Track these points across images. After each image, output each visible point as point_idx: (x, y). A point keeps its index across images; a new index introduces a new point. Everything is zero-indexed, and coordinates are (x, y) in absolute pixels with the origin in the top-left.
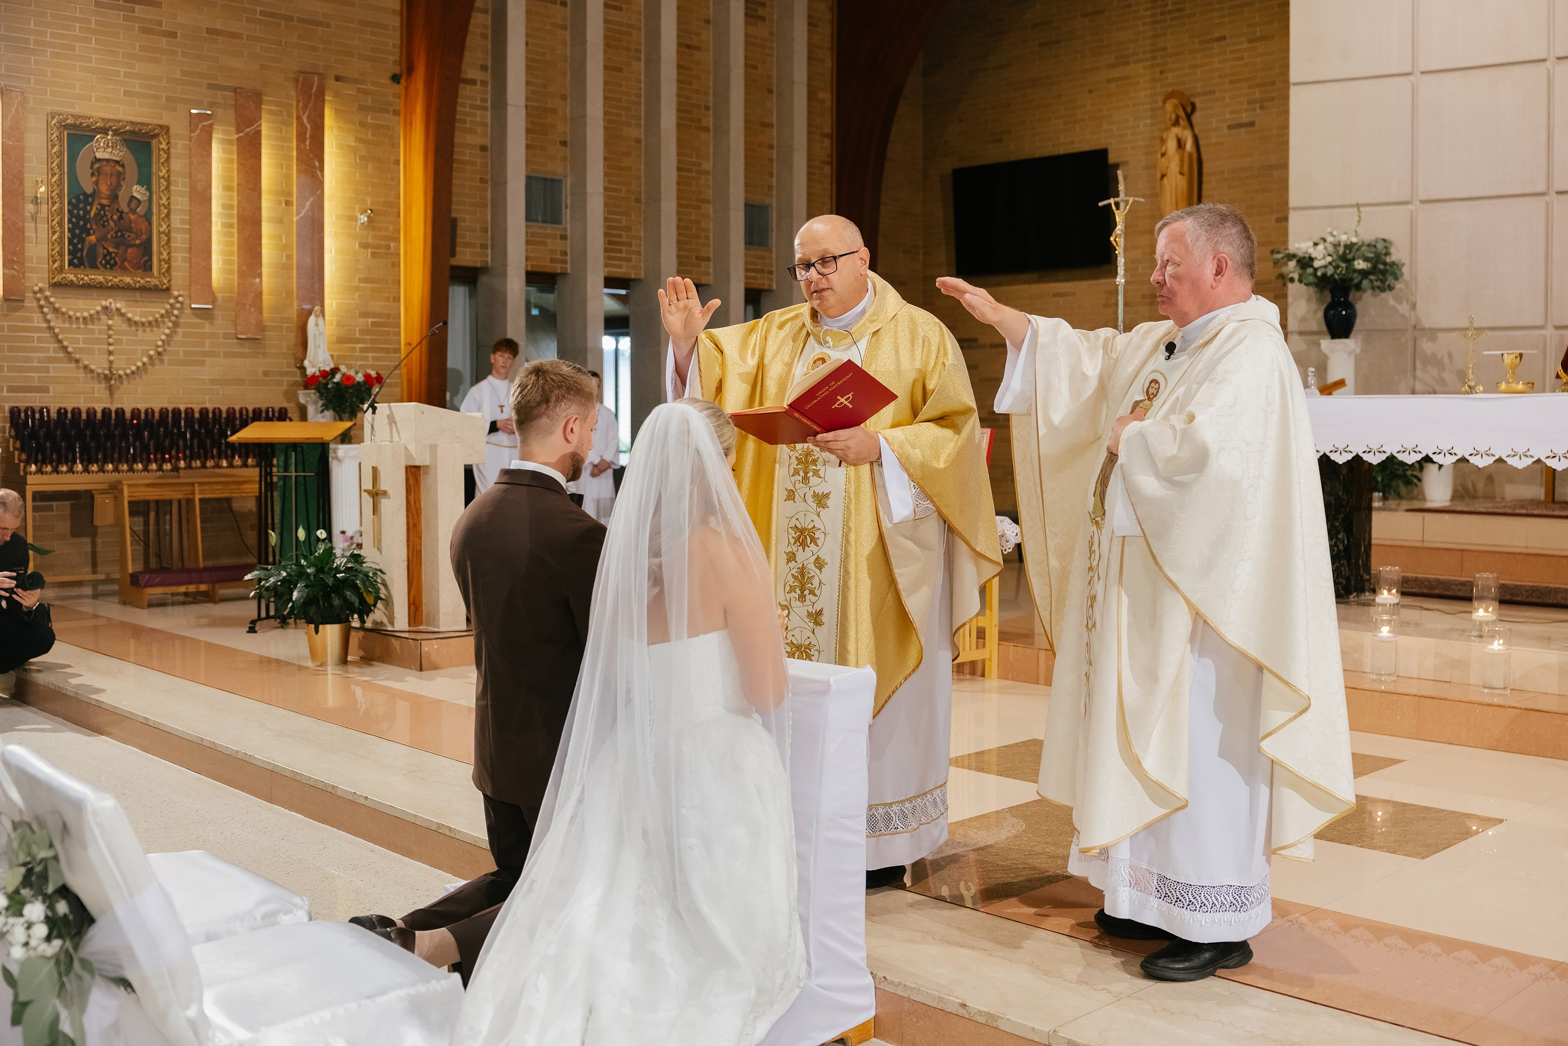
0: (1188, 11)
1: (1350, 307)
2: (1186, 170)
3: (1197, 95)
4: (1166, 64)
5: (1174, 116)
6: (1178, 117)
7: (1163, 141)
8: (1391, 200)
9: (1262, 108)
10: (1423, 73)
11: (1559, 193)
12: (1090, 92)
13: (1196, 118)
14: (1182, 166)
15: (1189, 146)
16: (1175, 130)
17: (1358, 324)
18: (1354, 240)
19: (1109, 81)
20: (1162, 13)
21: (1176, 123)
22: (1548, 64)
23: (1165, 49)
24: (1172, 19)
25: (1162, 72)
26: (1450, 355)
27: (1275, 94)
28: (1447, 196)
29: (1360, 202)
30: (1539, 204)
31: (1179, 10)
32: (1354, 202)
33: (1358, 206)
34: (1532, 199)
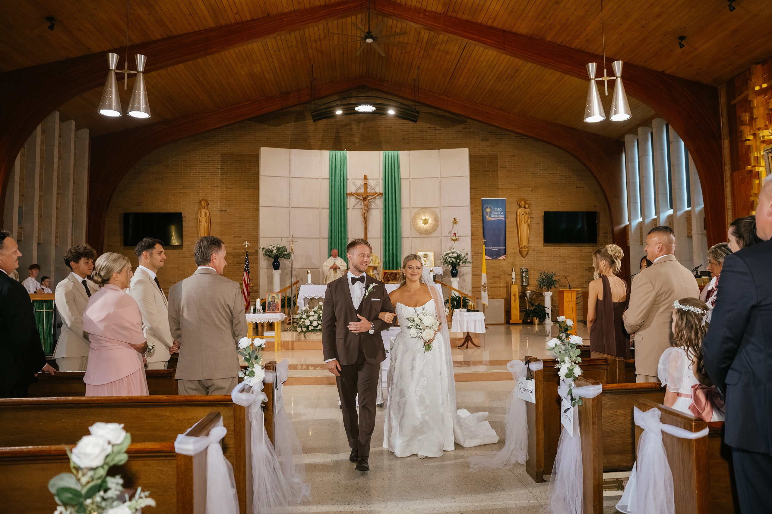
0: (207, 177)
1: (279, 262)
2: (207, 221)
3: (210, 201)
4: (200, 191)
5: (204, 206)
6: (205, 206)
7: (201, 212)
8: (285, 237)
9: (229, 207)
10: (292, 207)
11: (322, 238)
12: (173, 195)
13: (209, 206)
14: (206, 220)
15: (208, 215)
16: (203, 210)
17: (280, 267)
18: (281, 246)
19: (180, 193)
20: (198, 177)
21: (204, 208)
22: (320, 209)
23: (199, 186)
24: (202, 179)
25: (198, 193)
26: (299, 274)
27: (233, 204)
28: (298, 237)
29: (281, 237)
30: (318, 240)
31: (204, 177)
32: (280, 237)
33: (281, 238)
34: (317, 239)
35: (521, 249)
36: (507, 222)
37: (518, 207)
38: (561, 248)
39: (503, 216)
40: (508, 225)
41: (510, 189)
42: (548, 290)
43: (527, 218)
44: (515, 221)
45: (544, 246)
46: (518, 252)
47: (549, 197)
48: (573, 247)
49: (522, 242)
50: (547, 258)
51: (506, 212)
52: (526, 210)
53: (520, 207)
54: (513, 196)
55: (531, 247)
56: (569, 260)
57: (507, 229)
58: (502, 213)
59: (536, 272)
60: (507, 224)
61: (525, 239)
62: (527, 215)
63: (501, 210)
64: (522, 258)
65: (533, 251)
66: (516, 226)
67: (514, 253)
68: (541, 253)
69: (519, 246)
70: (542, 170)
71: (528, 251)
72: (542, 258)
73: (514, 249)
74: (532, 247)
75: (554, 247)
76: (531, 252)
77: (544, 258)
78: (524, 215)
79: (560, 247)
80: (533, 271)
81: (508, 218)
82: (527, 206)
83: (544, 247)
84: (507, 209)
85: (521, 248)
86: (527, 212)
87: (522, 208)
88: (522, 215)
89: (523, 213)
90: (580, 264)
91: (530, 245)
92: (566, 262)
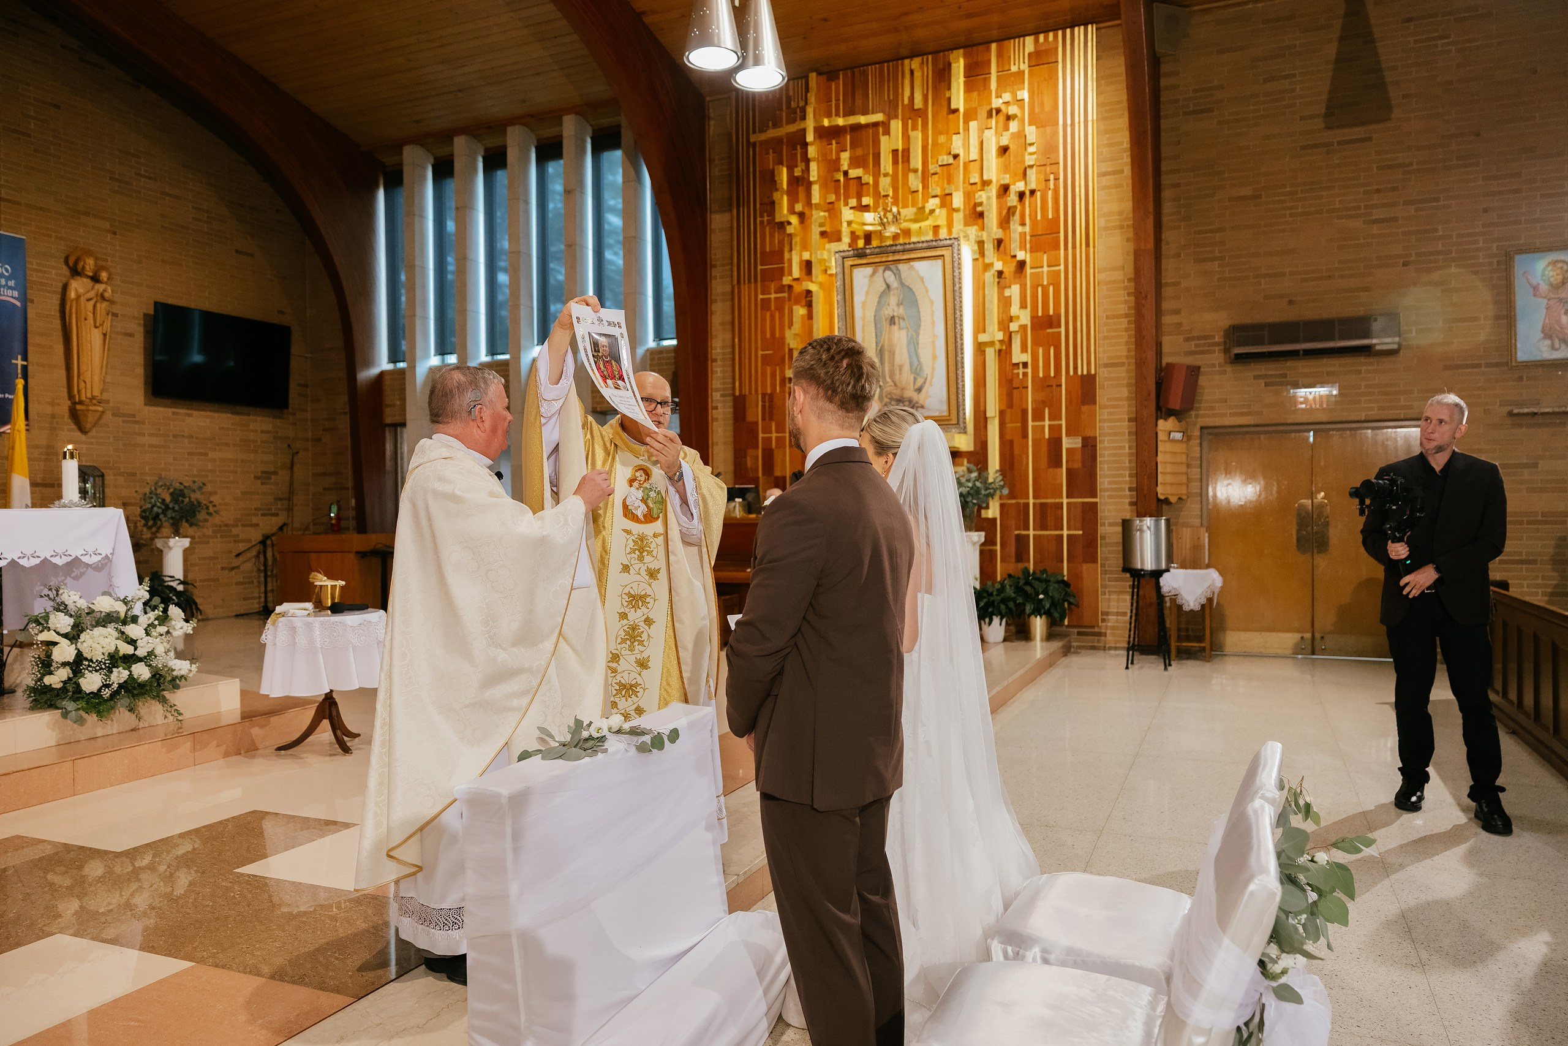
35: (78, 407)
36: (31, 313)
37: (65, 271)
38: (194, 413)
39: (16, 294)
40: (33, 325)
41: (41, 209)
42: (177, 533)
43: (104, 313)
44: (58, 315)
45: (146, 404)
46: (67, 414)
47: (163, 261)
48: (224, 415)
49: (82, 385)
50: (155, 441)
51: (25, 279)
52: (100, 287)
53: (76, 272)
54: (50, 236)
55: (108, 402)
56: (215, 450)
57: (29, 336)
58: (12, 283)
59: (121, 480)
60: (29, 322)
61: (96, 378)
62: (105, 304)
63: (7, 270)
64: (79, 434)
65: (114, 415)
66: (60, 333)
67: (53, 416)
68: (136, 422)
69: (71, 396)
70: (145, 177)
71: (103, 412)
72: (140, 440)
73: (52, 404)
74: (111, 404)
75: (175, 410)
76: (108, 416)
77: (146, 440)
78: (92, 303)
79: (190, 412)
80: (114, 475)
81: (32, 301)
82: (104, 275)
83: (147, 408)
84: (28, 272)
85: (81, 403)
86: (106, 295)
87: (85, 280)
88: (89, 300)
89: (89, 295)
90: (242, 461)
91: (105, 396)
92: (206, 454)
